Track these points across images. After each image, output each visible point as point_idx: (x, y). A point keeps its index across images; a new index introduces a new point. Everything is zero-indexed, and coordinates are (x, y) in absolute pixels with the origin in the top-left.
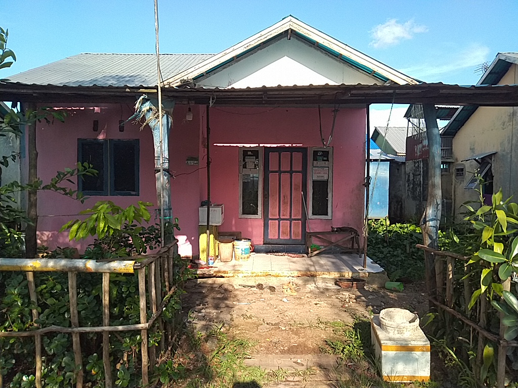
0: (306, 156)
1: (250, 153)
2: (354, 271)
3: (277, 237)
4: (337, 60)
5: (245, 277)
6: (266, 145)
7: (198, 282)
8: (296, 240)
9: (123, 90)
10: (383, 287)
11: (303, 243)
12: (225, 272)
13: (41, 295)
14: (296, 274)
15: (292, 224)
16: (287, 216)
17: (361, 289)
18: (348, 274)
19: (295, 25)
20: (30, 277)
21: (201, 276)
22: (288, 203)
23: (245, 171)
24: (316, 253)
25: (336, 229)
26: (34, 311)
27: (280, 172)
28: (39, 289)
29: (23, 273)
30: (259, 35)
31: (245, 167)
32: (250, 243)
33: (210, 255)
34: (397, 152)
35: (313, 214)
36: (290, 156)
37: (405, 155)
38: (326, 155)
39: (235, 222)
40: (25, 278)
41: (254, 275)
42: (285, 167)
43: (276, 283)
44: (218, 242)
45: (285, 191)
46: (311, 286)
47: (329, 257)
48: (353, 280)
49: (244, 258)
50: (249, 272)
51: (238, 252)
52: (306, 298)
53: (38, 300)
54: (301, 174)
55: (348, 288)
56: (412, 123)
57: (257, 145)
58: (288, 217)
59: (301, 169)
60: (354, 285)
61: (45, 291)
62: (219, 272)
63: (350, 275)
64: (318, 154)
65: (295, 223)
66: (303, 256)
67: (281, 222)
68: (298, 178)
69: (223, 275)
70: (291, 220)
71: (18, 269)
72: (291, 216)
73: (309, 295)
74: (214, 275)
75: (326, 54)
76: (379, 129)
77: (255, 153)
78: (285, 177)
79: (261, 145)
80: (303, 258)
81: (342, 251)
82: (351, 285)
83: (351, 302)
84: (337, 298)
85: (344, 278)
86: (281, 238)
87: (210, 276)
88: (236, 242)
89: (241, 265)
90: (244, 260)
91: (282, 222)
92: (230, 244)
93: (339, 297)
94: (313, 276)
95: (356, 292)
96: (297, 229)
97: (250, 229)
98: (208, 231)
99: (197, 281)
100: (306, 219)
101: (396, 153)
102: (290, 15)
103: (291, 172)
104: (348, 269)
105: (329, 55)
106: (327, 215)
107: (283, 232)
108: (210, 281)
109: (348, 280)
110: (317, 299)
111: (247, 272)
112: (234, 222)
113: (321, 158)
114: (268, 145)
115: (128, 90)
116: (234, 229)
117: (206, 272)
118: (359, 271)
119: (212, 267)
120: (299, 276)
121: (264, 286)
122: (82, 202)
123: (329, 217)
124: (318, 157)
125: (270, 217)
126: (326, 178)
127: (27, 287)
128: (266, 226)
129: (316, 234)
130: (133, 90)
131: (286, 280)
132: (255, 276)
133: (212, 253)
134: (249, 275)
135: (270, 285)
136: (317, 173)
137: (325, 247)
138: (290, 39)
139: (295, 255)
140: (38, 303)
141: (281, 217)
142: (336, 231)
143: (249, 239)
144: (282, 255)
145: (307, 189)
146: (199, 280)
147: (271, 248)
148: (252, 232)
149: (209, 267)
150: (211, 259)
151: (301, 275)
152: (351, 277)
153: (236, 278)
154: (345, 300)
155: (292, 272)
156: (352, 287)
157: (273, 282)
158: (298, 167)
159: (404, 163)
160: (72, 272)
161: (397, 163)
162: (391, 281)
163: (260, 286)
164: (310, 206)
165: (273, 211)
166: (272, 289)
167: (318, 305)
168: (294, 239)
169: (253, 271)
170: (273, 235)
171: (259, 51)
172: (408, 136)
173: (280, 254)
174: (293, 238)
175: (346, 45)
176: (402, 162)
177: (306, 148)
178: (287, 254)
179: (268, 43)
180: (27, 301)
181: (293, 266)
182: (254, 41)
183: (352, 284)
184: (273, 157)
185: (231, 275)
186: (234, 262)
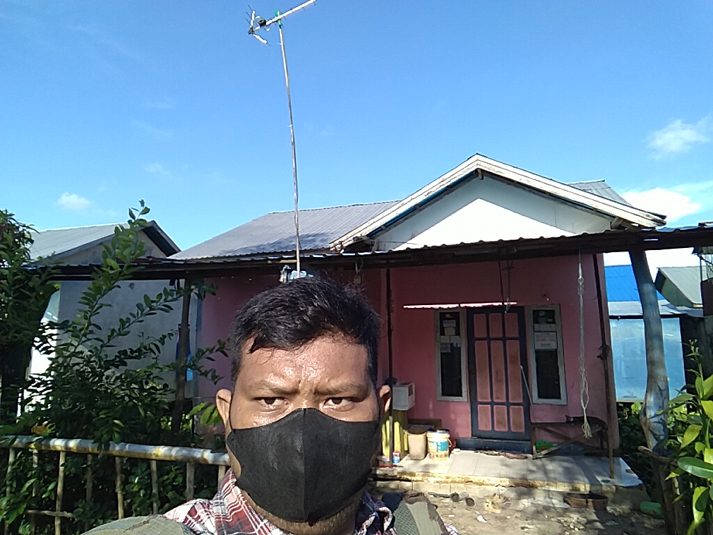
0: (524, 317)
1: (448, 316)
2: (593, 482)
3: (490, 429)
4: (545, 197)
5: (437, 482)
6: (468, 305)
7: (378, 485)
8: (518, 433)
9: (265, 262)
10: (636, 509)
11: (528, 438)
12: (412, 474)
13: (164, 487)
14: (507, 482)
15: (511, 411)
16: (502, 399)
17: (601, 511)
18: (584, 487)
19: (483, 164)
20: (154, 466)
21: (382, 477)
22: (502, 381)
23: (445, 339)
24: (544, 452)
25: (572, 420)
26: (155, 505)
27: (489, 339)
28: (161, 479)
29: (147, 461)
30: (441, 180)
31: (442, 333)
32: (448, 436)
33: (395, 449)
34: (692, 303)
35: (540, 396)
36: (501, 318)
37: (702, 306)
38: (550, 316)
39: (433, 407)
40: (149, 467)
41: (450, 480)
42: (496, 332)
43: (478, 495)
44: (406, 433)
45: (498, 364)
46: (525, 503)
47: (563, 461)
48: (591, 495)
49: (441, 456)
50: (443, 476)
51: (432, 447)
52: (514, 519)
53: (159, 492)
54: (518, 342)
55: (580, 509)
56: (706, 261)
57: (457, 305)
58: (504, 401)
59: (517, 336)
60: (590, 504)
61: (167, 482)
62: (404, 473)
63: (588, 489)
64: (540, 315)
65: (514, 409)
66: (526, 458)
67: (495, 406)
68: (513, 348)
69: (409, 478)
70: (508, 404)
71: (143, 456)
72: (507, 399)
73: (518, 515)
74: (398, 476)
75: (530, 191)
76: (663, 270)
77: (454, 314)
78: (497, 346)
79: (462, 305)
80: (525, 460)
81: (586, 452)
82: (585, 503)
83: (576, 529)
84: (559, 521)
85: (577, 493)
86: (496, 429)
87: (393, 479)
88: (430, 434)
89: (434, 466)
90: (440, 459)
91: (497, 408)
92: (421, 437)
93: (562, 521)
94: (533, 487)
95: (591, 514)
96: (518, 417)
97: (453, 416)
98: (391, 418)
99: (376, 484)
100: (529, 404)
101: (691, 305)
102: (477, 154)
103: (504, 339)
104: (586, 480)
105: (533, 193)
106: (559, 398)
107: (498, 422)
108: (393, 485)
109: (583, 496)
110: (529, 521)
111: (439, 475)
112: (431, 406)
113: (544, 319)
114: (472, 305)
115: (269, 262)
116: (432, 416)
117: (388, 473)
118: (603, 483)
119: (396, 466)
120: (512, 486)
121: (461, 497)
122: (215, 383)
123: (563, 401)
124: (540, 318)
125: (479, 400)
126: (554, 346)
127: (150, 475)
128: (474, 412)
129: (544, 426)
130: (274, 262)
131: (493, 489)
132: (452, 482)
133: (397, 446)
134: (444, 479)
135: (470, 496)
136: (540, 340)
137: (559, 444)
138: (482, 179)
139: (515, 456)
140: (159, 495)
141: (495, 401)
142: (573, 422)
143: (447, 430)
144: (496, 455)
145: (528, 361)
146: (379, 483)
147: (483, 443)
148: (455, 420)
149: (393, 466)
150: (396, 456)
151: (515, 484)
152: (590, 492)
153: (426, 484)
154: (569, 526)
155: (502, 479)
156: (587, 506)
157: (474, 492)
158: (513, 332)
159: (701, 319)
160: (190, 462)
161: (692, 318)
162: (653, 501)
163: (455, 497)
164: (533, 386)
165: (483, 392)
166: (470, 501)
167: (525, 530)
168: (514, 433)
169: (448, 475)
170: (484, 425)
171: (447, 196)
172: (704, 280)
173: (495, 452)
174: (513, 430)
175: (551, 180)
176: (699, 318)
177: (522, 308)
178: (503, 453)
179: (457, 186)
180: (149, 492)
181: (505, 471)
182: (435, 187)
183: (587, 502)
184: (479, 320)
185: (419, 478)
186: (427, 460)
